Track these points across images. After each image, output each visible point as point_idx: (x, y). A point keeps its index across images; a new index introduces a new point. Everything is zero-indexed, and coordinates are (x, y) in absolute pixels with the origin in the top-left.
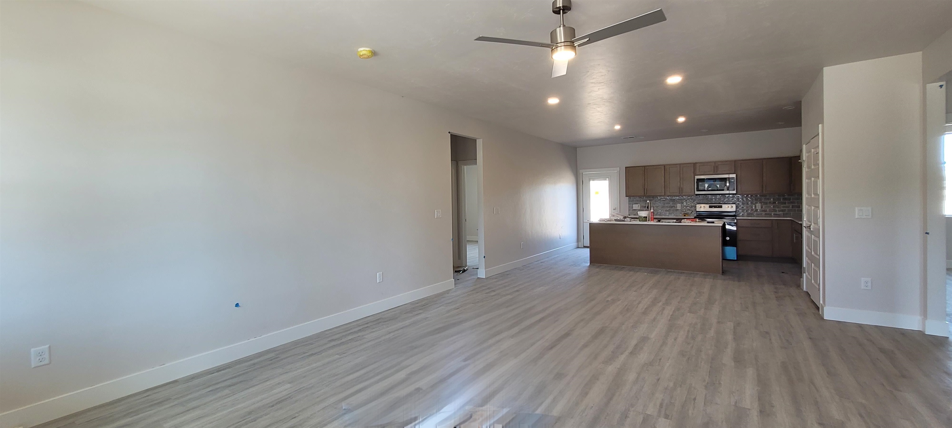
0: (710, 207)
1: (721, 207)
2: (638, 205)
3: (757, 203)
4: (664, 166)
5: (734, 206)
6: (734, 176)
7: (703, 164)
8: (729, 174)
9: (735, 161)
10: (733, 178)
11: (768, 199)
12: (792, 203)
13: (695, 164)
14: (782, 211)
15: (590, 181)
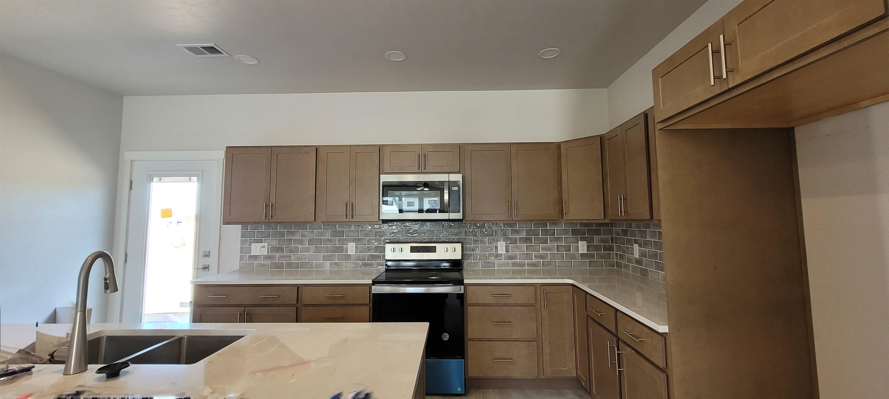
0: (413, 250)
1: (433, 250)
2: (262, 244)
3: (499, 241)
4: (317, 149)
5: (458, 246)
6: (457, 177)
7: (397, 148)
8: (449, 173)
9: (461, 147)
10: (456, 183)
11: (517, 232)
12: (557, 239)
13: (380, 148)
14: (542, 257)
15: (151, 180)
